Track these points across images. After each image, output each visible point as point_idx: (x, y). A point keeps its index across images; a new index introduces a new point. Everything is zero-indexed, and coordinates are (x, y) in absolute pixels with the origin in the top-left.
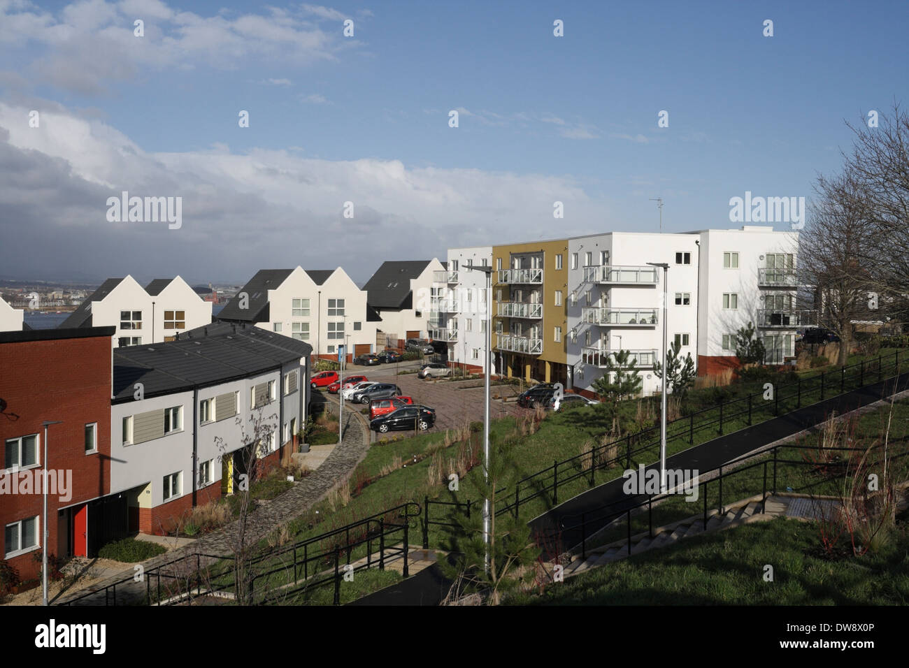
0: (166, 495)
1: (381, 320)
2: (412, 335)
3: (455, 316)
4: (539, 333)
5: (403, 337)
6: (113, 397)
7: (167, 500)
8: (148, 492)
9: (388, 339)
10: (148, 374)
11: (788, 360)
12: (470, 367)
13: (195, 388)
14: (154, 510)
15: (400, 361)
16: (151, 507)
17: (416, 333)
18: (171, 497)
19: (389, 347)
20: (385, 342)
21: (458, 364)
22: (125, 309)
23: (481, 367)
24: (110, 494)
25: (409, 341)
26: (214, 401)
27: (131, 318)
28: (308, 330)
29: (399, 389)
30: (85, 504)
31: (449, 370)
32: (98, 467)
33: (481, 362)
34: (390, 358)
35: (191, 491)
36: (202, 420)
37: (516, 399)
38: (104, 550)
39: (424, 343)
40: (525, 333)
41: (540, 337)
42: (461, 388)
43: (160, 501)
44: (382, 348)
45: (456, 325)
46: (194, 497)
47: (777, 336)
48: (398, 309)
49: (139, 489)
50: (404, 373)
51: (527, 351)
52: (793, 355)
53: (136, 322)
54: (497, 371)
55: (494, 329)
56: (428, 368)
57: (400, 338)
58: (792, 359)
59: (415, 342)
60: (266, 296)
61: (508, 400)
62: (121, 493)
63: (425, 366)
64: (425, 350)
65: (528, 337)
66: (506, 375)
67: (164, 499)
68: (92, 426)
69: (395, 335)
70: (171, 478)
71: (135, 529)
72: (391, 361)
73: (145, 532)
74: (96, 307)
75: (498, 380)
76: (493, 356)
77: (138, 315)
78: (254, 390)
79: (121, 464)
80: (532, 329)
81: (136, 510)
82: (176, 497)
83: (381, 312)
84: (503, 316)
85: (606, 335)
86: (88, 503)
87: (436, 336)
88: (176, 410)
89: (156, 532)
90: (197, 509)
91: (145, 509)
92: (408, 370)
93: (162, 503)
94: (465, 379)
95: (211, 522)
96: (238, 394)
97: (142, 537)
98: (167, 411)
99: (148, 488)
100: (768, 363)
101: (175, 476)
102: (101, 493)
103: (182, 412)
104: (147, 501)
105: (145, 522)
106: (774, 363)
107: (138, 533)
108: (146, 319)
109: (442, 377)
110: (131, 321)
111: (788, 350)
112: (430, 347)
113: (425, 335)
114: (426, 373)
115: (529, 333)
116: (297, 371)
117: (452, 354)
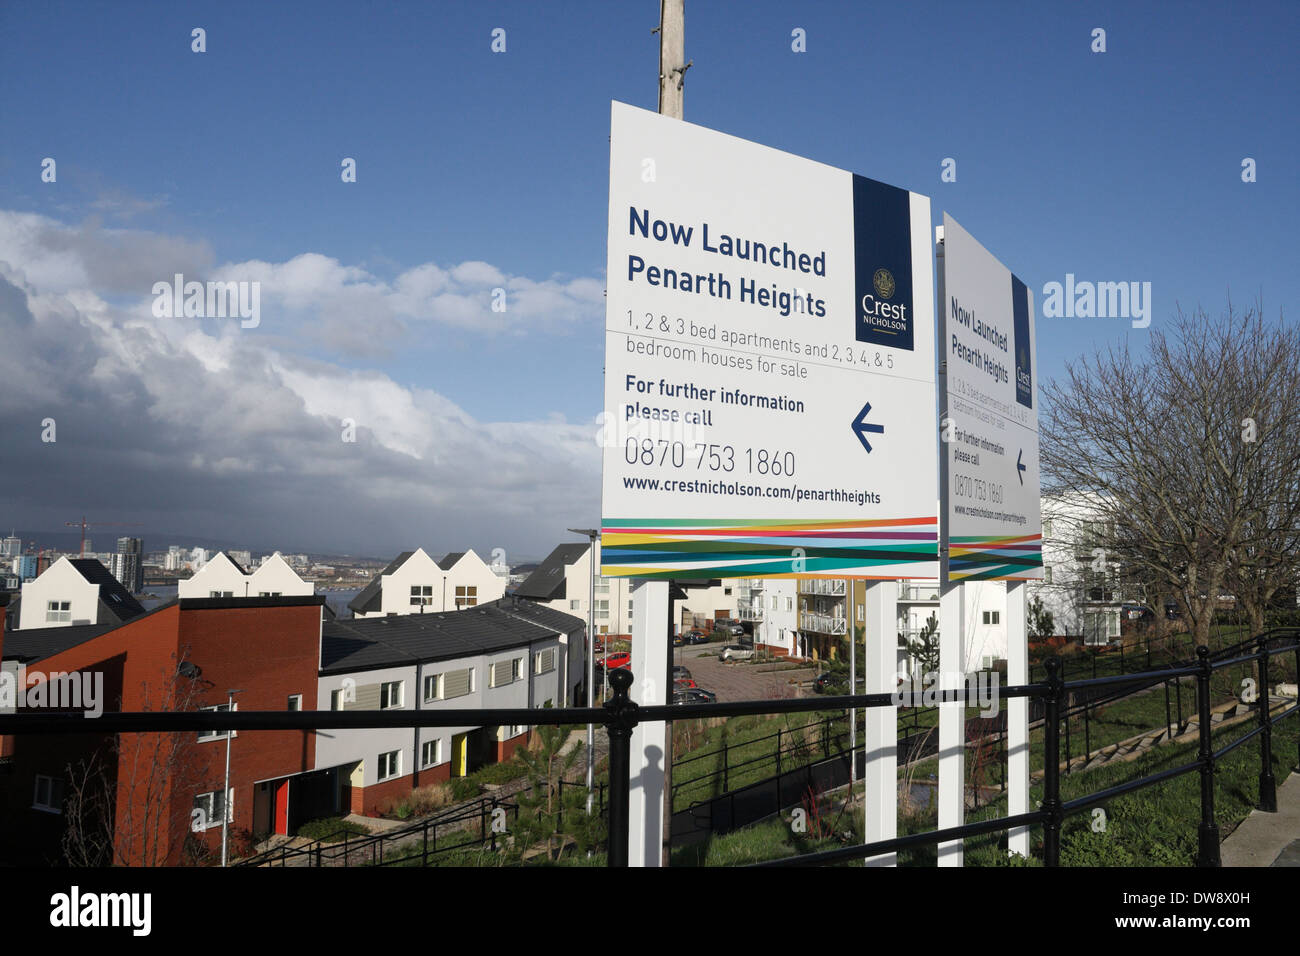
0: (381, 773)
1: (686, 598)
2: (722, 614)
3: (761, 594)
4: (843, 611)
5: (711, 616)
6: (320, 669)
7: (382, 780)
8: (360, 770)
9: (695, 618)
10: (369, 647)
11: (1112, 640)
12: (773, 649)
13: (418, 662)
14: (366, 790)
15: (706, 642)
16: (362, 786)
17: (726, 613)
18: (388, 777)
19: (696, 627)
20: (692, 622)
21: (763, 646)
22: (416, 584)
23: (787, 650)
24: (315, 770)
25: (717, 621)
26: (443, 676)
27: (420, 594)
28: (608, 608)
29: (688, 672)
30: (286, 779)
31: (752, 652)
32: (301, 741)
33: (788, 643)
34: (694, 639)
35: (412, 772)
36: (427, 695)
37: (812, 684)
38: (303, 828)
39: (733, 623)
40: (829, 611)
41: (844, 616)
42: (759, 672)
43: (374, 780)
44: (689, 628)
45: (761, 604)
46: (416, 778)
47: (1100, 613)
48: (706, 586)
49: (351, 767)
50: (706, 655)
51: (830, 631)
52: (1119, 634)
53: (427, 597)
54: (803, 654)
55: (800, 607)
56: (728, 650)
57: (707, 617)
58: (1118, 638)
59: (724, 622)
60: (562, 571)
61: (803, 685)
62: (329, 769)
63: (726, 648)
64: (734, 631)
65: (832, 615)
66: (812, 657)
67: (379, 778)
68: (297, 699)
69: (703, 614)
70: (388, 756)
71: (346, 809)
72: (696, 643)
73: (357, 813)
74: (387, 581)
75: (802, 664)
76: (799, 637)
77: (428, 590)
78: (493, 668)
79: (328, 739)
80: (836, 607)
81: (347, 789)
82: (393, 777)
83: (689, 590)
84: (805, 593)
85: (906, 613)
86: (290, 778)
87: (745, 616)
88: (396, 685)
89: (366, 813)
90: (416, 792)
91: (358, 789)
92: (710, 652)
93: (376, 782)
94: (767, 662)
95: (427, 805)
96: (474, 671)
97: (354, 818)
98: (385, 686)
99: (361, 766)
100: (1089, 644)
101: (394, 755)
102: (304, 767)
103: (402, 688)
104: (359, 780)
105: (357, 802)
106: (1096, 644)
107: (349, 813)
108: (436, 595)
109: (743, 660)
110: (422, 596)
111: (1113, 630)
112: (740, 627)
113: (734, 615)
114: (726, 655)
115: (833, 612)
116: (556, 650)
117: (758, 635)
